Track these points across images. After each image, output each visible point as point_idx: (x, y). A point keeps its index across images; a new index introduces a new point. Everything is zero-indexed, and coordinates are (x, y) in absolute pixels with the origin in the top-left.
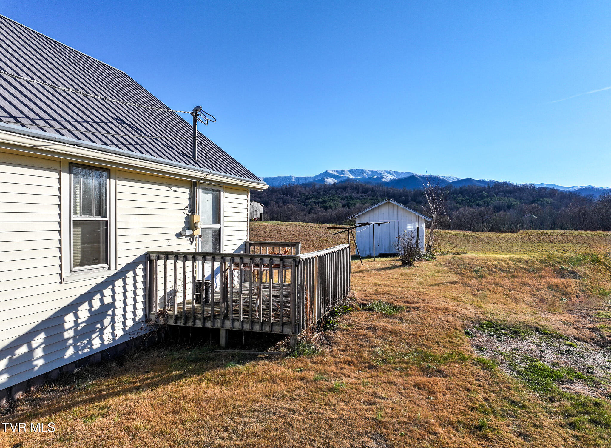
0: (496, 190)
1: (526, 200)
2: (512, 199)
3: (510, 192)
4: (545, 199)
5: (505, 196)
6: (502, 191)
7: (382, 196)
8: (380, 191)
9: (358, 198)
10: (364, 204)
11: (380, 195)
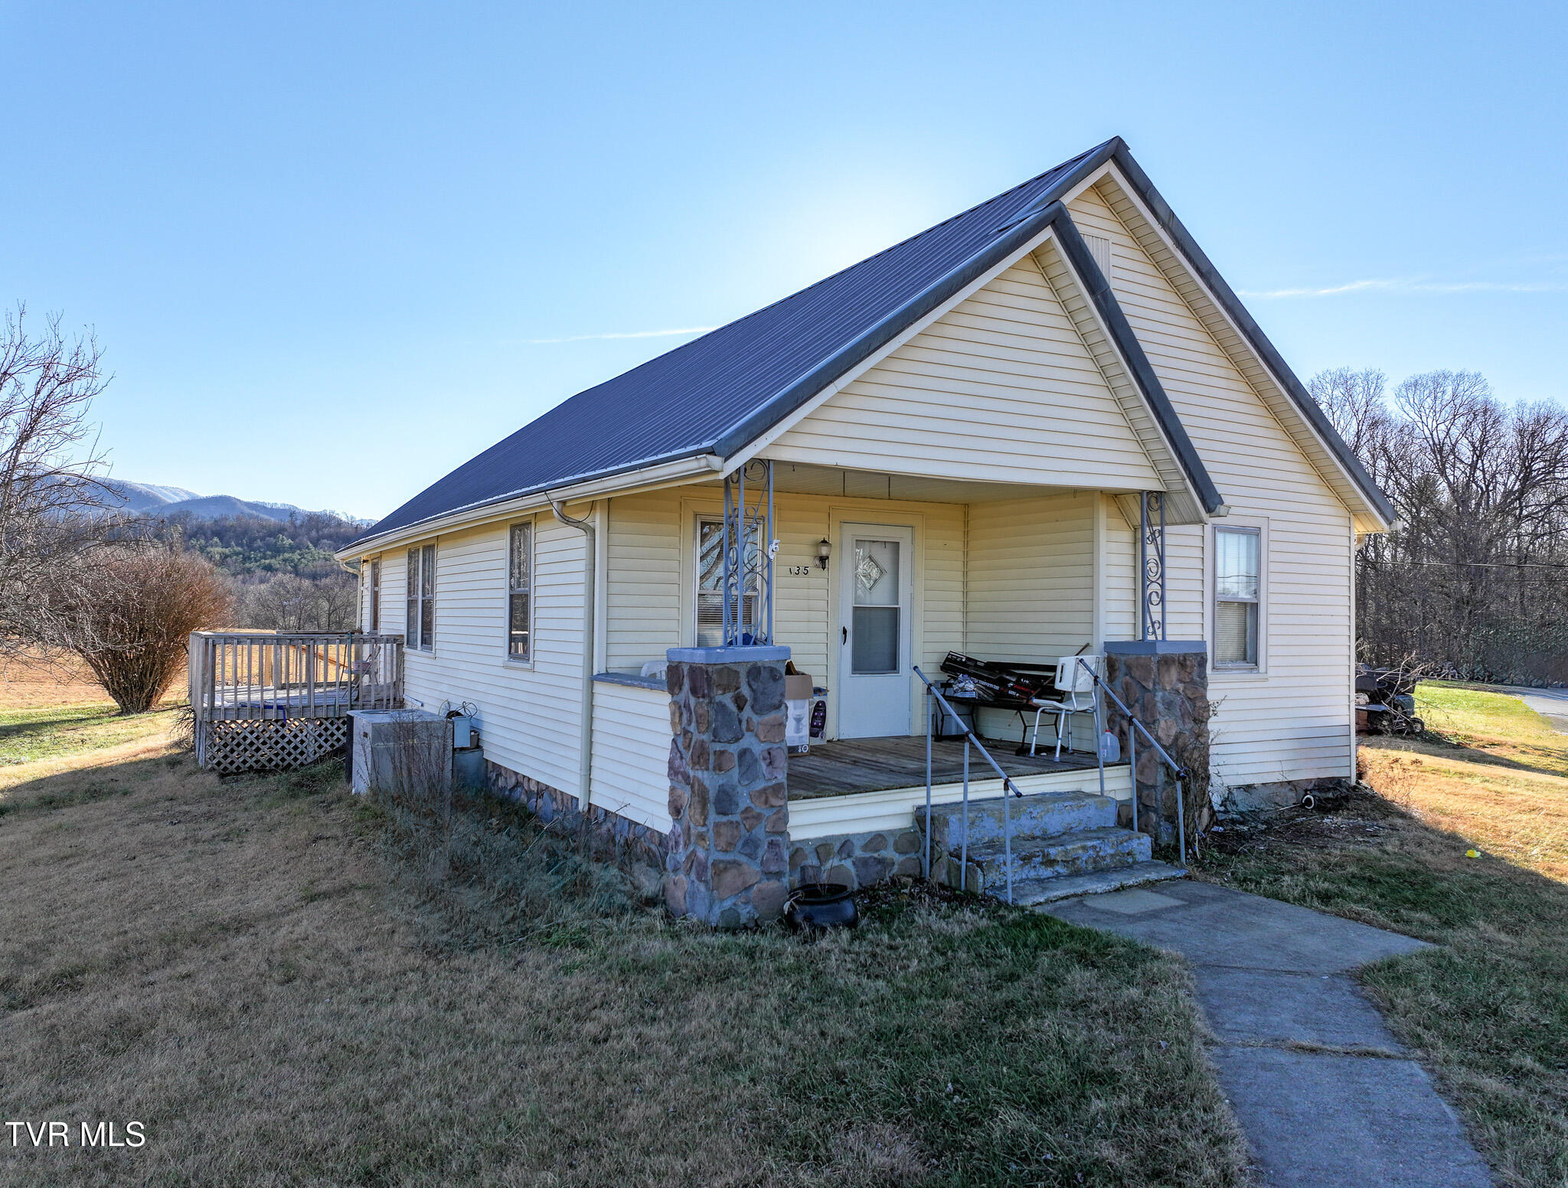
0: (314, 533)
6: (330, 537)
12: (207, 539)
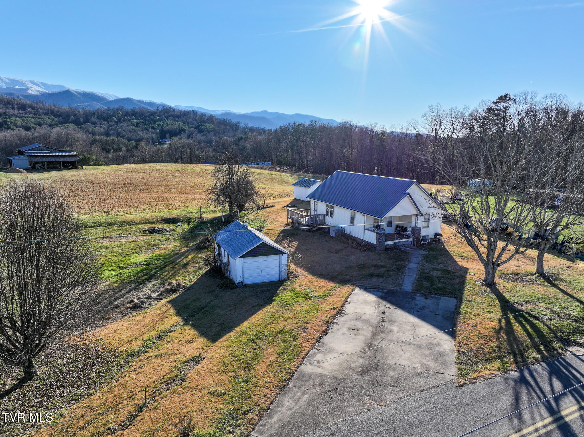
0: (166, 115)
1: (192, 125)
3: (178, 117)
5: (175, 120)
6: (171, 116)
7: (46, 114)
8: (42, 109)
9: (16, 116)
10: (26, 123)
11: (43, 113)
12: (131, 117)
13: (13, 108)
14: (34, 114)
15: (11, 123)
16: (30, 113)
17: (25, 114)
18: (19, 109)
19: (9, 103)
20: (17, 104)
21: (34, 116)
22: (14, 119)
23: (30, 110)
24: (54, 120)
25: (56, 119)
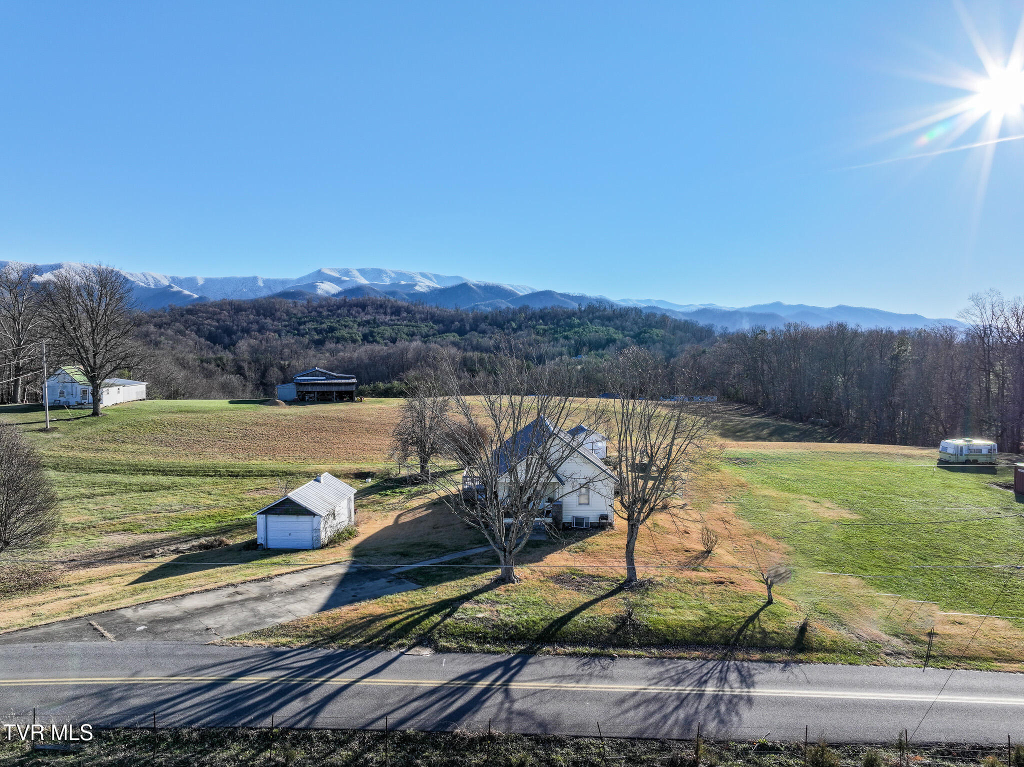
0: (591, 316)
2: (612, 330)
3: (609, 319)
4: (655, 330)
5: (603, 325)
6: (599, 318)
7: (424, 320)
8: (420, 313)
9: (386, 324)
10: (396, 334)
11: (421, 318)
13: (385, 314)
14: (410, 321)
15: (379, 333)
16: (404, 319)
17: (398, 320)
18: (392, 314)
19: (381, 306)
20: (391, 308)
21: (408, 324)
22: (382, 328)
23: (404, 314)
24: (432, 328)
25: (436, 327)
